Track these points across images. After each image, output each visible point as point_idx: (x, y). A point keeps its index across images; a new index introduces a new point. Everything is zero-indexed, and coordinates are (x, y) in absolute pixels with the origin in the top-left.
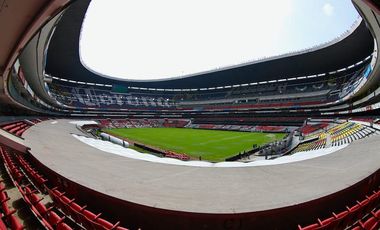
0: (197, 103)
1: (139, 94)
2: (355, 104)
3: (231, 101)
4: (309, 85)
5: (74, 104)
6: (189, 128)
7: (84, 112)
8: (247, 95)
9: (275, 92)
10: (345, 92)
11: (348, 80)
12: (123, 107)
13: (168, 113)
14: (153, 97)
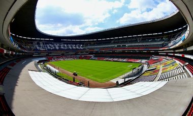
0: (96, 47)
1: (67, 43)
2: (176, 51)
3: (113, 46)
4: (153, 38)
5: (34, 50)
6: (92, 59)
7: (39, 54)
8: (122, 43)
9: (136, 41)
10: (172, 43)
11: (173, 37)
12: (59, 50)
13: (81, 52)
14: (74, 44)
